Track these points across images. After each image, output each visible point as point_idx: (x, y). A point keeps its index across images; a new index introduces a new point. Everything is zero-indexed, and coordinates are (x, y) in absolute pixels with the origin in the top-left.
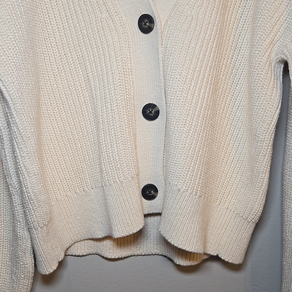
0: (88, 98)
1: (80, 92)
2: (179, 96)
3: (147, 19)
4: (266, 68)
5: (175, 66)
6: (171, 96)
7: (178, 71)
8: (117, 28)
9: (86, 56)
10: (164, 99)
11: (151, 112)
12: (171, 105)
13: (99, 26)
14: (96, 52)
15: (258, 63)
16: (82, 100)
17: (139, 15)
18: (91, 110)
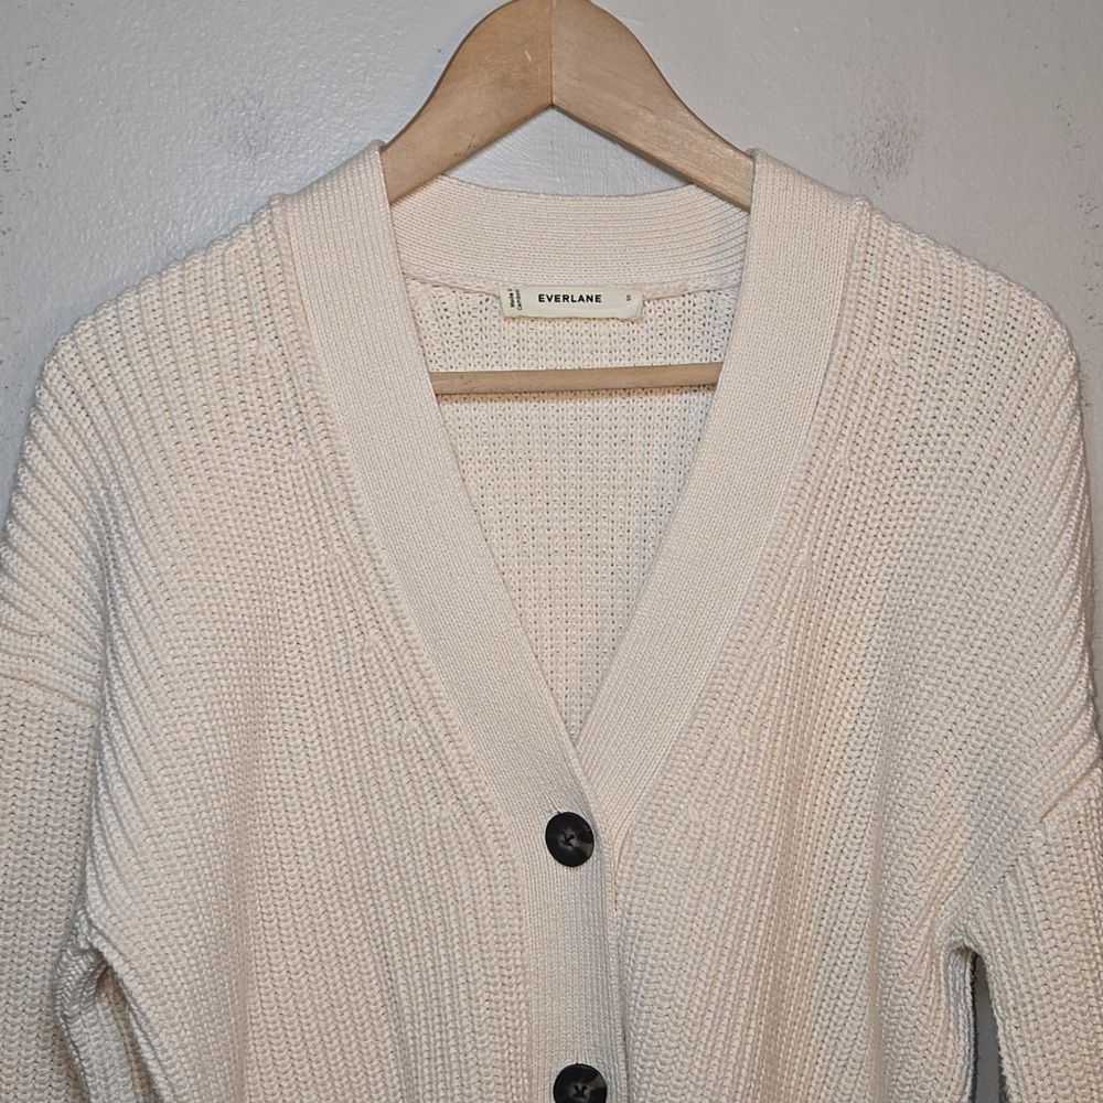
0: (389, 1042)
1: (366, 1025)
2: (669, 1061)
3: (573, 829)
4: (923, 974)
5: (656, 971)
6: (645, 1060)
7: (664, 986)
8: (484, 847)
9: (390, 920)
10: (622, 1057)
11: (580, 1094)
12: (645, 1086)
13: (433, 840)
14: (420, 911)
15: (899, 957)
16: (372, 1047)
17: (551, 811)
18: (396, 1080)
